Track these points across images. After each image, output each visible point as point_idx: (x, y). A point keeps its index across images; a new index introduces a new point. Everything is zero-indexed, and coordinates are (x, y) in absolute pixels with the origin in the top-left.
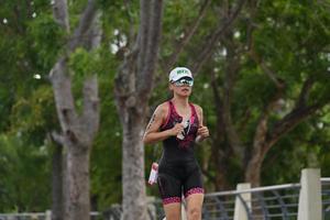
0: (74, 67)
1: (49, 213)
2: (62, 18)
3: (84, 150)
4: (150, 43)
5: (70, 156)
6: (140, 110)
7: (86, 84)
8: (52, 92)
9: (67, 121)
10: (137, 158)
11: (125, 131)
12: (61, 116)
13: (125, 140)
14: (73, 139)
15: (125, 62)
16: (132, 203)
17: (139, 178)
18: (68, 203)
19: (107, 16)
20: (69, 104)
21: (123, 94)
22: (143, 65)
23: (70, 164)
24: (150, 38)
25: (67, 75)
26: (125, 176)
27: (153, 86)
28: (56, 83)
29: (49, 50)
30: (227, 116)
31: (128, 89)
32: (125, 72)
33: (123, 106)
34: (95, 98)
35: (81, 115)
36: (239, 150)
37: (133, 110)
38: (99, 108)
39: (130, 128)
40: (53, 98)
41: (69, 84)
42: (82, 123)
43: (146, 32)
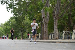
0: (45, 10)
1: (39, 34)
2: (43, 2)
3: (47, 24)
4: (58, 6)
5: (44, 25)
6: (57, 17)
7: (47, 13)
8: (41, 14)
9: (44, 19)
10: (56, 25)
11: (54, 21)
12: (43, 18)
13: (54, 22)
14: (45, 22)
15: (54, 9)
16: (55, 33)
17: (57, 28)
18: (44, 33)
19: (51, 2)
20: (44, 16)
21: (54, 15)
22: (57, 10)
23: (44, 26)
24: (59, 5)
25: (44, 11)
26: (54, 28)
27: (59, 13)
28: (42, 13)
29: (41, 7)
30: (70, 18)
31: (55, 14)
32: (54, 11)
33: (54, 17)
34: (48, 15)
35: (46, 18)
36: (72, 24)
37: (56, 17)
38: (49, 17)
39: (55, 20)
40: (41, 15)
41: (44, 13)
42: (46, 19)
43: (58, 4)
